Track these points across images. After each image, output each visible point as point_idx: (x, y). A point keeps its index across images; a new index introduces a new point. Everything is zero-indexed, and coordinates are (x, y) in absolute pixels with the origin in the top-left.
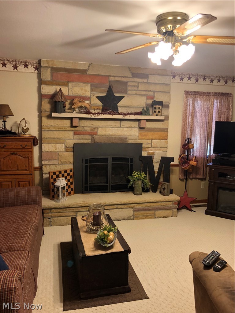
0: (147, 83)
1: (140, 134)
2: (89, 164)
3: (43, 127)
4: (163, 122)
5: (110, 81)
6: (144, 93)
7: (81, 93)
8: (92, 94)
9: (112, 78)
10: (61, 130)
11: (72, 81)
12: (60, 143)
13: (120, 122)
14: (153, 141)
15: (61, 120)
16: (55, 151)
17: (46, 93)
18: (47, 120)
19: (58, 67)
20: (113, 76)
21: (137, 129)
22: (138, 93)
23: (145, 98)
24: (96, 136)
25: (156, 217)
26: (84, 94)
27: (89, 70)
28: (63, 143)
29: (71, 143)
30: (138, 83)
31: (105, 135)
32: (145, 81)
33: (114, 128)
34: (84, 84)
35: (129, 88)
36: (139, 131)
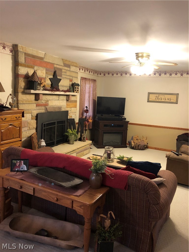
0: (70, 71)
1: (67, 104)
2: (46, 128)
3: (19, 101)
4: (75, 96)
5: (55, 68)
6: (68, 77)
7: (41, 75)
8: (46, 76)
9: (55, 66)
10: (29, 103)
11: (37, 65)
12: (29, 114)
13: (58, 96)
14: (72, 108)
15: (30, 95)
16: (26, 120)
17: (21, 73)
18: (22, 95)
19: (28, 53)
20: (56, 64)
21: (65, 101)
22: (66, 77)
23: (69, 81)
24: (47, 107)
25: (84, 155)
26: (43, 76)
27: (44, 58)
28: (30, 114)
29: (35, 113)
30: (66, 70)
31: (52, 106)
32: (69, 69)
33: (56, 101)
34: (42, 69)
35: (63, 74)
36: (66, 102)
